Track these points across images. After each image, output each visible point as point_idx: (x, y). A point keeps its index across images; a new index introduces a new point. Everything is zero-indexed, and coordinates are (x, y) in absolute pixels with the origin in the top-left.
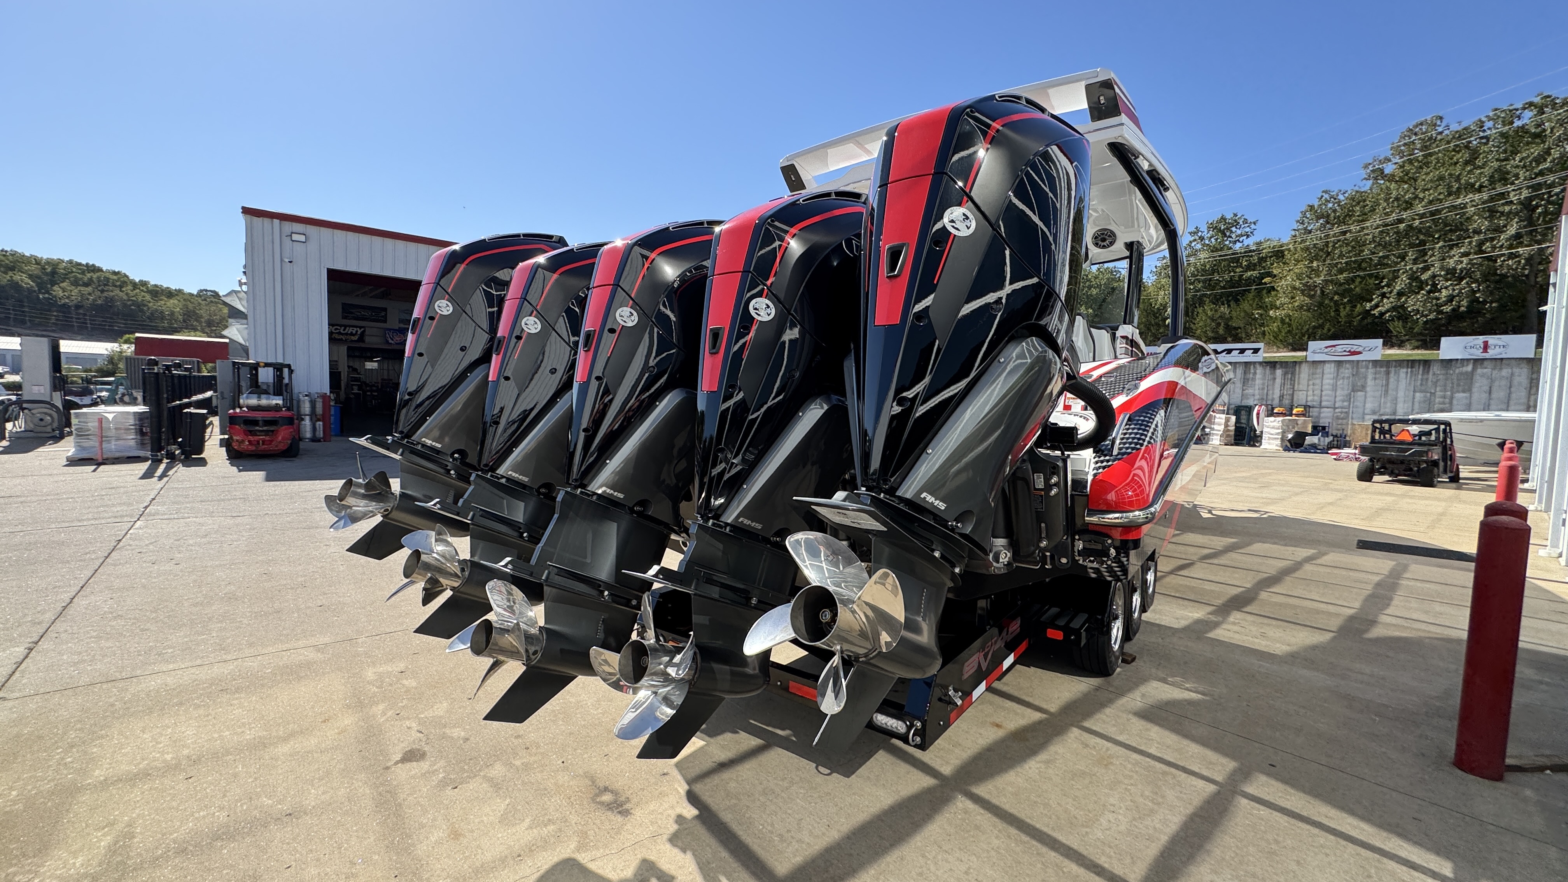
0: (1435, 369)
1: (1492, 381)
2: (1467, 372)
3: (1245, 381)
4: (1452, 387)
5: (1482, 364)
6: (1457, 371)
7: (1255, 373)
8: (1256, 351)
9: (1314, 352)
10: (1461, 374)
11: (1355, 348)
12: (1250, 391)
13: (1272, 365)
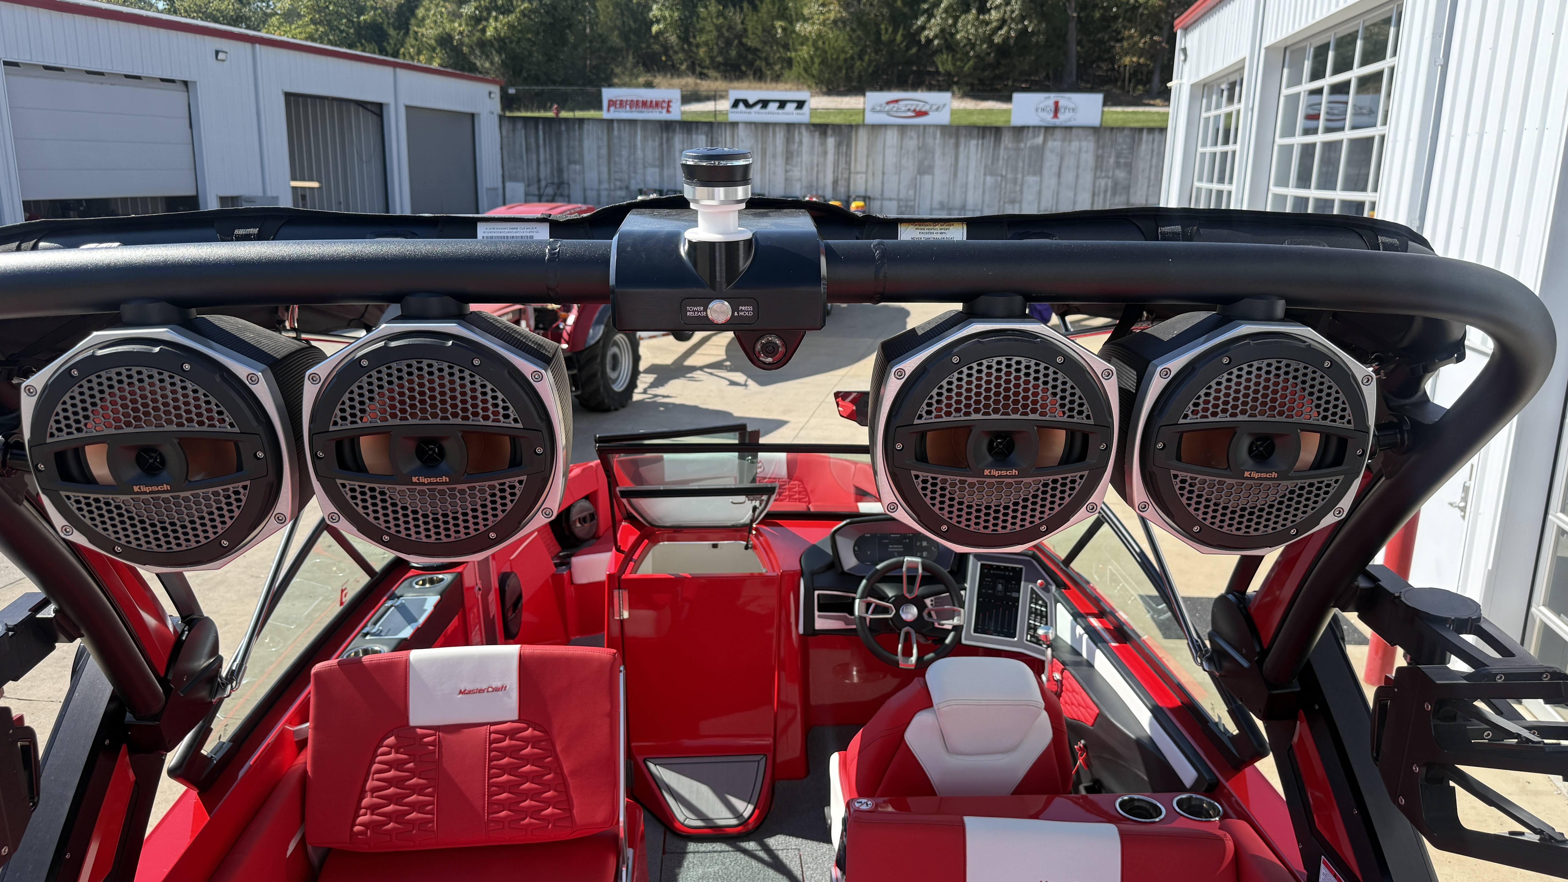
0: (1007, 140)
1: (1062, 158)
2: (1038, 145)
3: (789, 156)
4: (1023, 168)
5: (1053, 134)
6: (1029, 144)
7: (801, 143)
8: (800, 104)
9: (873, 110)
10: (1032, 148)
11: (921, 107)
12: (796, 173)
13: (821, 129)
